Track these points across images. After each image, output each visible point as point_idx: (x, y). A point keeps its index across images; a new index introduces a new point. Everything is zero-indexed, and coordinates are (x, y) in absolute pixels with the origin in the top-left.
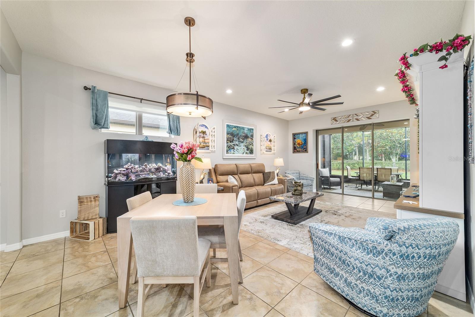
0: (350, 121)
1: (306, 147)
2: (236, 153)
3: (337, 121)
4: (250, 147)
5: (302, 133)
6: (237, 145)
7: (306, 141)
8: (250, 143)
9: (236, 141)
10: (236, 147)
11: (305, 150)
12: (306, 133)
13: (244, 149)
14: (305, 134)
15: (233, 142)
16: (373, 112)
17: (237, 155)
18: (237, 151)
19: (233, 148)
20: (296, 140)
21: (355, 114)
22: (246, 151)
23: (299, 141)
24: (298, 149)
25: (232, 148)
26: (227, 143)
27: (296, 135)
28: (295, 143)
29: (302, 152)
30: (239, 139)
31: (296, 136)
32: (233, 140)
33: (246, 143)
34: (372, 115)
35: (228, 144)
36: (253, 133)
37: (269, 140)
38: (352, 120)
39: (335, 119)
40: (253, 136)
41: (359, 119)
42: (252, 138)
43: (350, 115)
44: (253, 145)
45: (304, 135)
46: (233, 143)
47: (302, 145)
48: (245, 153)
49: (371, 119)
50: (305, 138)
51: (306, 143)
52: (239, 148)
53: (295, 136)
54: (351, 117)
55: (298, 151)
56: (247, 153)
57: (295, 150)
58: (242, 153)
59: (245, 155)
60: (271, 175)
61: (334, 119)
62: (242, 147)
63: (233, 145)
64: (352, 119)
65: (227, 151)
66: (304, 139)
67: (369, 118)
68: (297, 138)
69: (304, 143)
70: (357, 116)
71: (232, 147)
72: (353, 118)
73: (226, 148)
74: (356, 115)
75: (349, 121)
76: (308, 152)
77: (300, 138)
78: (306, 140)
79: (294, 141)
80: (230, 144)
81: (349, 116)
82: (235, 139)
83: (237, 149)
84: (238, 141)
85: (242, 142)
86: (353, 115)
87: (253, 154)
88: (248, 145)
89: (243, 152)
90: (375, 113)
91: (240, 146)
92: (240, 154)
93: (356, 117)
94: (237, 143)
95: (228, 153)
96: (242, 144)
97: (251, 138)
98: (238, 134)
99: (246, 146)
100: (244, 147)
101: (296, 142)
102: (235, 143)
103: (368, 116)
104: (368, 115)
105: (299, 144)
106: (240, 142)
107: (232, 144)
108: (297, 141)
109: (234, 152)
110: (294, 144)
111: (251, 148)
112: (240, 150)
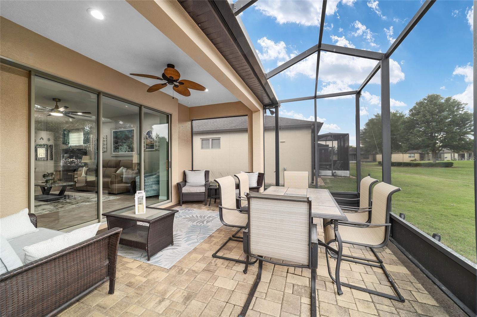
4: (132, 146)
6: (121, 146)
8: (131, 143)
9: (120, 142)
13: (126, 148)
15: (118, 144)
17: (121, 153)
18: (121, 150)
22: (128, 150)
26: (114, 145)
30: (122, 141)
33: (128, 143)
36: (134, 133)
44: (134, 144)
46: (118, 145)
48: (127, 151)
52: (122, 148)
56: (128, 151)
58: (125, 151)
59: (127, 153)
62: (125, 146)
73: (113, 148)
85: (125, 143)
87: (134, 152)
91: (123, 146)
94: (121, 144)
96: (125, 145)
97: (132, 138)
98: (121, 137)
99: (128, 146)
100: (126, 147)
109: (119, 151)
112: (123, 149)
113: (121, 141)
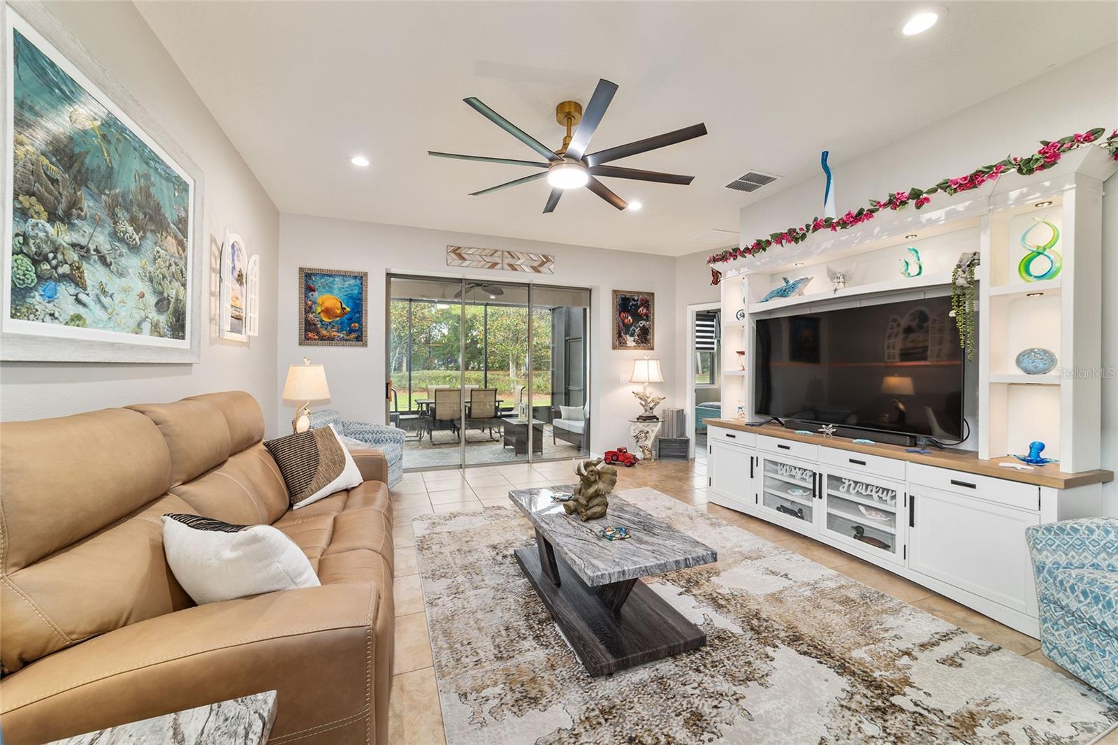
0: (496, 267)
1: (361, 325)
2: (96, 323)
3: (464, 259)
4: (173, 293)
5: (344, 275)
7: (357, 305)
8: (173, 268)
9: (96, 222)
10: (93, 274)
11: (354, 335)
12: (361, 278)
13: (142, 296)
14: (355, 277)
15: (72, 226)
16: (544, 256)
17: (98, 335)
18: (104, 307)
19: (75, 278)
20: (316, 294)
21: (509, 252)
22: (153, 315)
23: (329, 299)
24: (324, 332)
25: (63, 277)
26: (22, 213)
27: (315, 275)
28: (311, 307)
29: (344, 341)
31: (318, 282)
32: (74, 204)
33: (155, 259)
34: (542, 264)
35: (28, 227)
36: (186, 211)
37: (236, 274)
38: (499, 266)
39: (457, 252)
40: (186, 228)
41: (516, 267)
42: (180, 236)
43: (496, 251)
44: (184, 285)
45: (352, 282)
46: (74, 237)
47: (343, 314)
48: (147, 326)
49: (540, 272)
50: (356, 292)
51: (360, 312)
52: (114, 284)
53: (309, 280)
54: (499, 257)
55: (322, 338)
56: (156, 330)
57: (311, 332)
58: (133, 324)
59: (146, 339)
60: (319, 447)
61: (454, 251)
63: (74, 245)
64: (500, 262)
65: (20, 293)
66: (351, 297)
67: (536, 269)
68: (321, 289)
69: (353, 310)
70: (513, 257)
71: (65, 269)
72: (502, 261)
73: (8, 259)
74: (509, 256)
75: (494, 265)
76: (365, 345)
77: (336, 292)
78: (361, 300)
79: (306, 297)
80: (48, 226)
81: (495, 253)
82: (88, 204)
83: (104, 292)
84: (108, 229)
85: (135, 249)
86: (502, 251)
87: (183, 338)
88: (164, 277)
89: (138, 318)
90: (548, 260)
91: (121, 275)
92: (118, 326)
93: (509, 260)
94: (101, 240)
95: (31, 313)
96: (133, 263)
97: (176, 237)
99: (151, 280)
101: (314, 303)
102: (84, 233)
103: (536, 264)
104: (535, 261)
105: (327, 311)
106: (122, 240)
107: (65, 237)
108: (319, 301)
109: (80, 310)
110: (308, 310)
111: (177, 299)
112: (117, 298)
113: (102, 214)
